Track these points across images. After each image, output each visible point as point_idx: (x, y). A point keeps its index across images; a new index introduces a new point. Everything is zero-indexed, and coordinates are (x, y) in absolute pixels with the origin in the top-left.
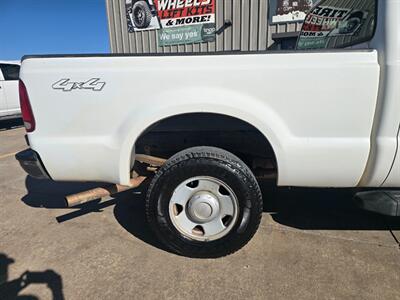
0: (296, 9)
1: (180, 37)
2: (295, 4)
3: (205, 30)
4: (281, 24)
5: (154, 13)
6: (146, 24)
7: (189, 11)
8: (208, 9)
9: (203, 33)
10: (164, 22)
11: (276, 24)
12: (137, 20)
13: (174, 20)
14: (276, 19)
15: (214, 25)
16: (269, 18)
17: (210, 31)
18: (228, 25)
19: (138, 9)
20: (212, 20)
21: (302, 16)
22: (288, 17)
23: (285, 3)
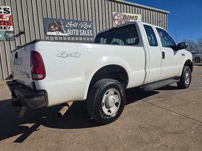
0: (57, 30)
2: (57, 28)
3: (7, 34)
4: (52, 36)
8: (8, 23)
9: (6, 36)
11: (49, 36)
14: (49, 33)
15: (14, 32)
16: (45, 32)
17: (11, 35)
18: (21, 33)
20: (11, 29)
21: (61, 34)
22: (55, 33)
23: (52, 27)
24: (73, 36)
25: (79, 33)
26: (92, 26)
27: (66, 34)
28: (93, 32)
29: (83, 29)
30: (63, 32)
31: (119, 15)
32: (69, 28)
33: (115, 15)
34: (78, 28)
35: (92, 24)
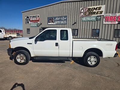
0: (52, 22)
1: (34, 25)
5: (30, 21)
6: (28, 23)
7: (35, 21)
8: (38, 21)
10: (31, 22)
12: (27, 22)
13: (33, 22)
14: (49, 24)
15: (39, 24)
17: (38, 25)
18: (41, 24)
19: (27, 20)
20: (39, 23)
21: (53, 23)
22: (50, 23)
23: (50, 21)
24: (58, 24)
25: (60, 22)
26: (67, 19)
27: (55, 24)
28: (66, 22)
29: (62, 20)
30: (54, 23)
31: (84, 9)
32: (56, 21)
33: (81, 10)
34: (60, 20)
35: (67, 17)
